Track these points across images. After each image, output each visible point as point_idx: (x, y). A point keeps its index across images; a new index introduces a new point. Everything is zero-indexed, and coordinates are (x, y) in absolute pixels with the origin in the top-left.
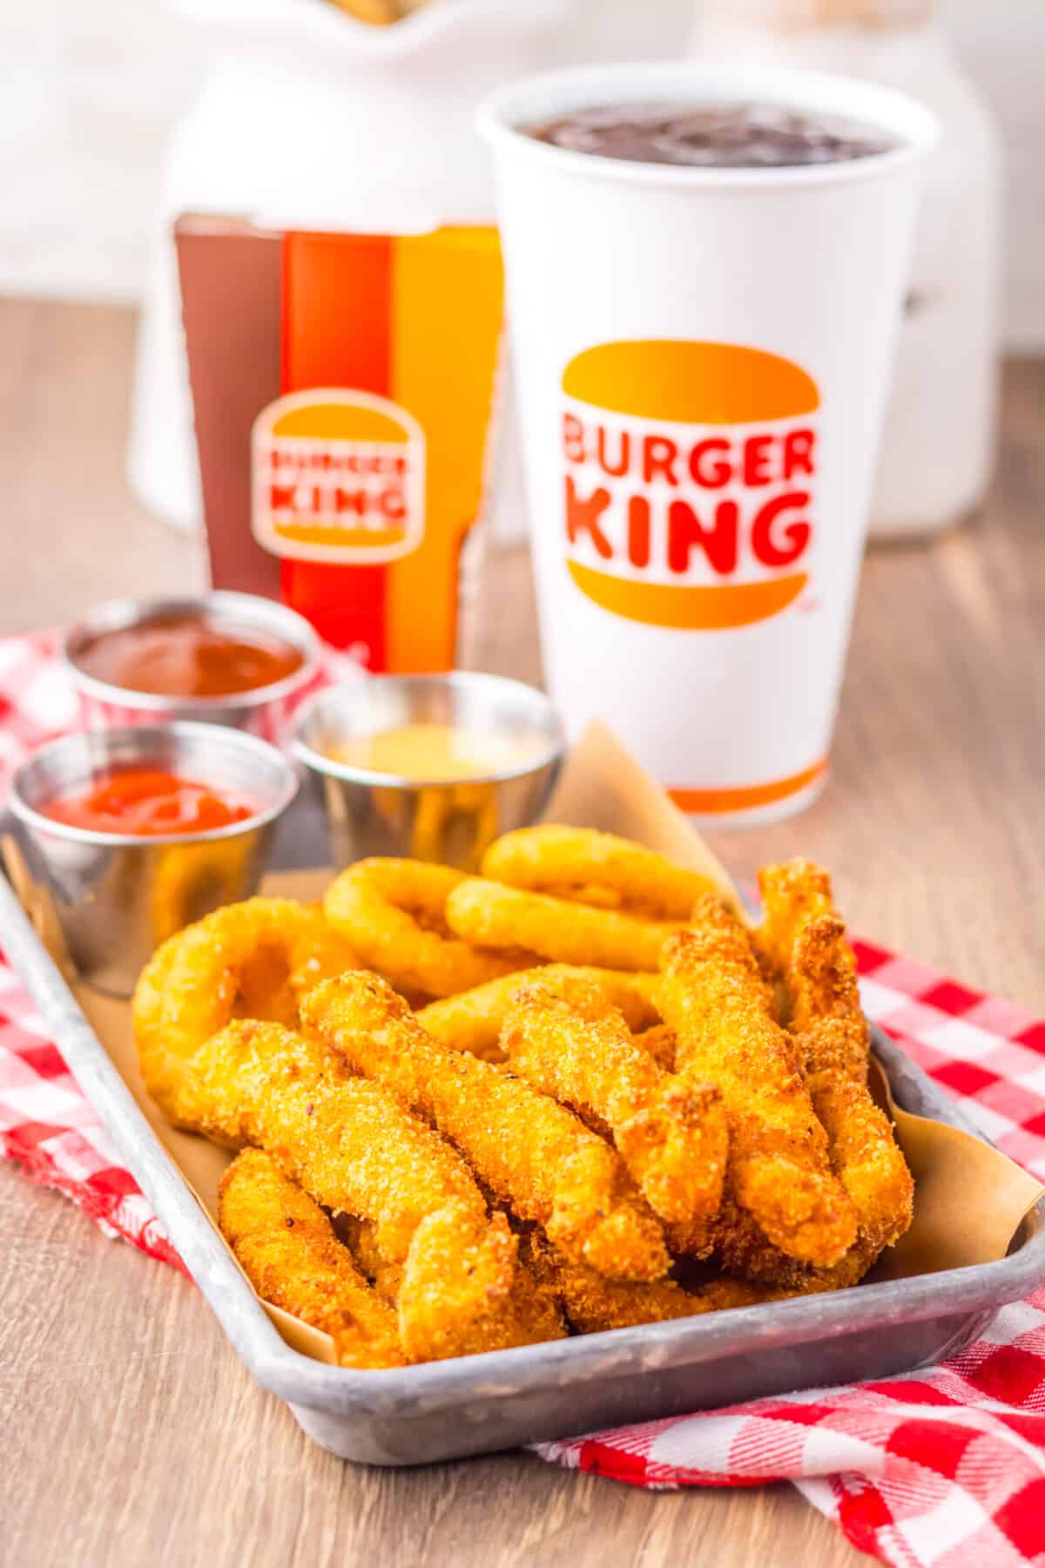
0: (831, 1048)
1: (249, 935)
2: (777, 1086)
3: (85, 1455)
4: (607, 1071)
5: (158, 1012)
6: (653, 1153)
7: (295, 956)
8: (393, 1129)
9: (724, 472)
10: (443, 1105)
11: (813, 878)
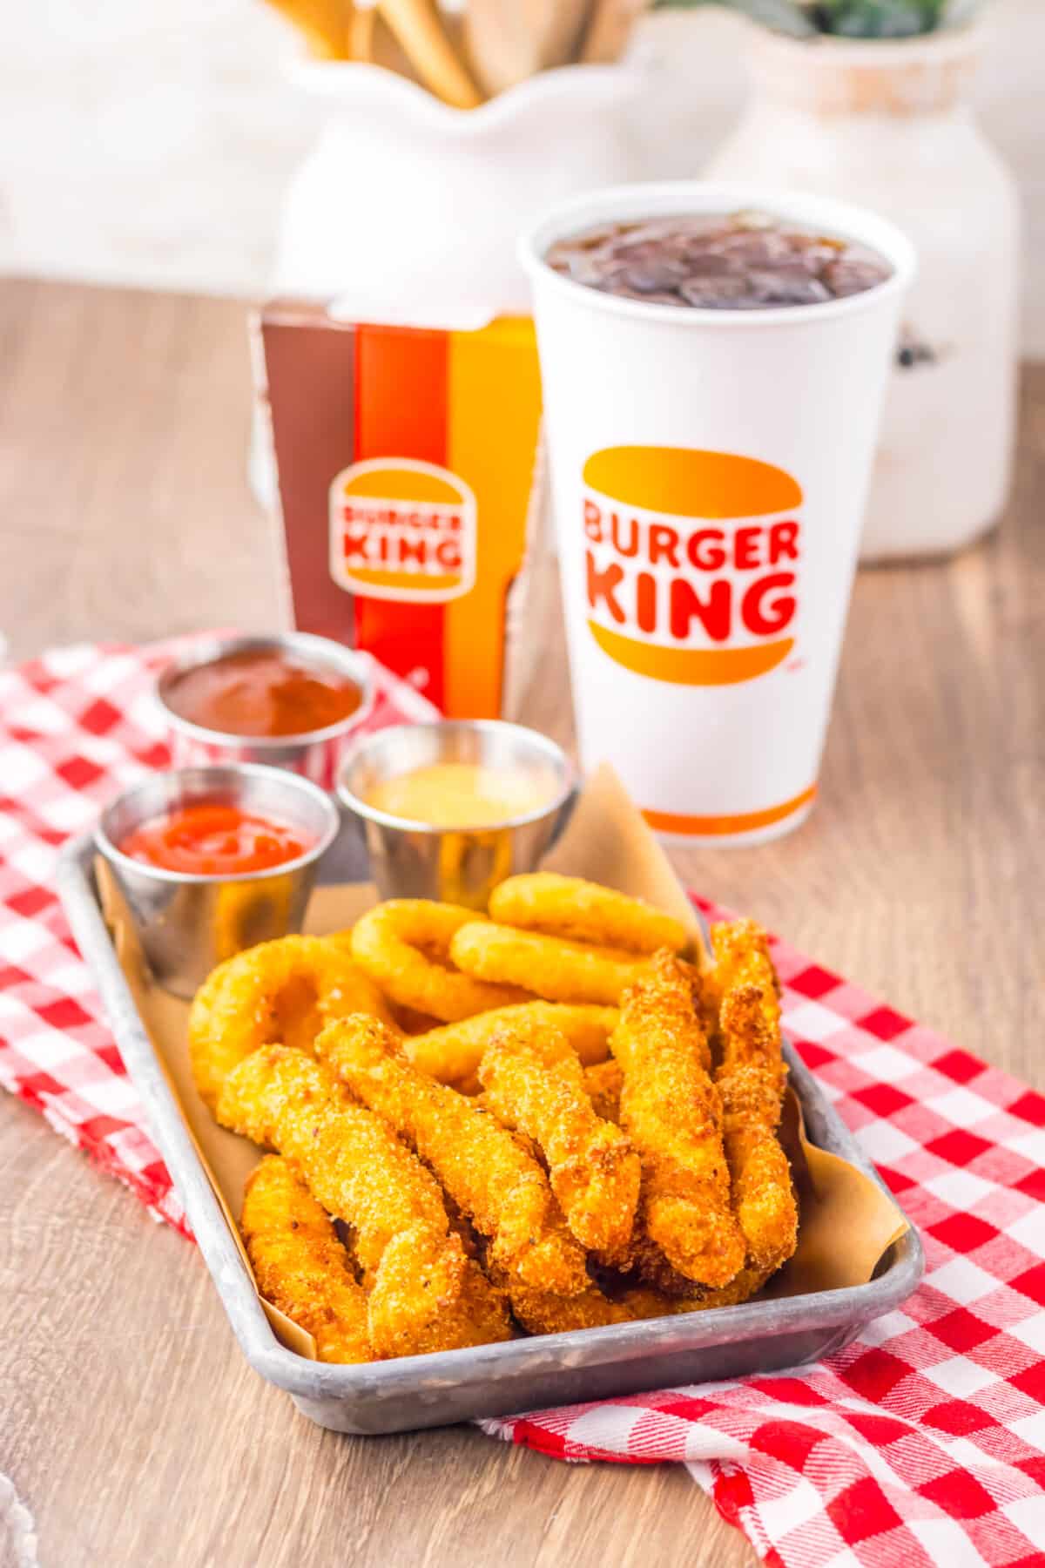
0: (749, 1094)
1: (284, 968)
2: (692, 1132)
3: (117, 1414)
4: (550, 1119)
5: (207, 1029)
6: (578, 1193)
7: (322, 986)
8: (378, 1156)
9: (718, 558)
10: (423, 1133)
11: (752, 938)
